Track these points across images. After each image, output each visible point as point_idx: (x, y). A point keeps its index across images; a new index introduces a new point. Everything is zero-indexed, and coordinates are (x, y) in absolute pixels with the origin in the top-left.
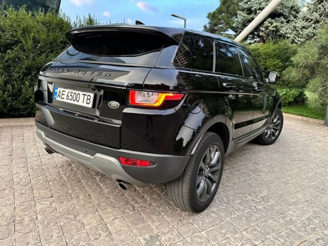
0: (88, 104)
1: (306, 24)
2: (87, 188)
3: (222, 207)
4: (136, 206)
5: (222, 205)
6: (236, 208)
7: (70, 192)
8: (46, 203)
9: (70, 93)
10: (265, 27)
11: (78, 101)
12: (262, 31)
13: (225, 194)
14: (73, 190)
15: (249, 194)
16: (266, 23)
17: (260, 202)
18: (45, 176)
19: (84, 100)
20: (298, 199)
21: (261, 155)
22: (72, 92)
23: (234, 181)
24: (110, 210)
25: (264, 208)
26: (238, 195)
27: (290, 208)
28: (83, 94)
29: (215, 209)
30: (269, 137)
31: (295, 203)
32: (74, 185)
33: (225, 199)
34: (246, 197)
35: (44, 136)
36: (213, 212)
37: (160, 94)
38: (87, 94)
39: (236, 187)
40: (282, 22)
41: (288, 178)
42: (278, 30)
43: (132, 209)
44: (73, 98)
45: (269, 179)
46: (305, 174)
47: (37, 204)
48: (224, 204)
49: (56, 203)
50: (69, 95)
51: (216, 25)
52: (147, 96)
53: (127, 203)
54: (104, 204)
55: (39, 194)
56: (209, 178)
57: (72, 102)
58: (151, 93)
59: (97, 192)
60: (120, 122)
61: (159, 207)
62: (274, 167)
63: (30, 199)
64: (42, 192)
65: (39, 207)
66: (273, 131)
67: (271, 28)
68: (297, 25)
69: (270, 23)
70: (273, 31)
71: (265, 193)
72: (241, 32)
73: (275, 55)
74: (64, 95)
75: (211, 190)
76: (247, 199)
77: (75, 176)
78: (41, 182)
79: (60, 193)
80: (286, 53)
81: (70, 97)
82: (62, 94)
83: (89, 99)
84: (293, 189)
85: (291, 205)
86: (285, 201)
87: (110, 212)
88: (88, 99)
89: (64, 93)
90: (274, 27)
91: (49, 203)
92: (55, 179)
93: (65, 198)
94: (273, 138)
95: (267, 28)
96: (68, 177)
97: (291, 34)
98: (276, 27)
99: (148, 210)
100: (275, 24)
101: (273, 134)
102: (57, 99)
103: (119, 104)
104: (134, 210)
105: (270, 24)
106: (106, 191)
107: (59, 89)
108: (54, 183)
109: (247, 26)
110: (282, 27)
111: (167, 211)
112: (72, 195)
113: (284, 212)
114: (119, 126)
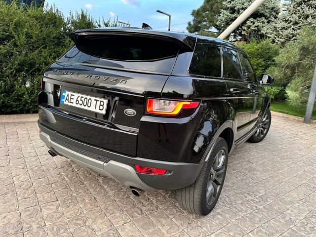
0: (102, 110)
1: (286, 25)
2: (92, 191)
3: (226, 208)
4: (144, 209)
5: (226, 206)
6: (239, 209)
7: (74, 194)
9: (80, 98)
10: (247, 26)
11: (89, 107)
12: (244, 30)
13: (226, 194)
14: (78, 193)
15: (249, 194)
16: (248, 23)
17: (260, 201)
18: (46, 178)
19: (97, 105)
20: (293, 198)
21: (252, 153)
23: (233, 181)
24: (118, 214)
25: (264, 208)
26: (239, 196)
27: (287, 207)
28: (95, 100)
29: (219, 211)
30: (258, 136)
31: (291, 202)
32: (77, 187)
33: (227, 199)
34: (246, 197)
35: (50, 140)
36: (219, 214)
37: (178, 103)
38: (100, 100)
39: (235, 187)
40: (263, 23)
41: (281, 176)
42: (259, 30)
43: (140, 213)
44: (83, 103)
45: (264, 178)
46: (295, 172)
47: (43, 210)
48: (227, 205)
49: (62, 207)
50: (79, 99)
51: (200, 22)
52: (163, 104)
53: (134, 206)
54: (111, 208)
55: (43, 198)
56: (215, 181)
57: (82, 107)
58: (168, 102)
59: (102, 195)
60: (137, 130)
61: (166, 210)
62: (266, 165)
63: (35, 204)
64: (46, 196)
65: (45, 213)
66: (262, 129)
67: (252, 28)
68: (277, 25)
69: (252, 22)
70: (255, 30)
71: (262, 192)
72: (224, 30)
73: (258, 55)
74: (73, 99)
77: (77, 177)
78: (44, 184)
79: (65, 196)
80: (268, 52)
81: (81, 102)
82: (71, 98)
83: (103, 106)
85: (287, 204)
86: (282, 200)
87: (119, 217)
88: (100, 105)
89: (72, 97)
90: (255, 27)
91: (54, 207)
92: (58, 181)
93: (70, 201)
94: (262, 136)
95: (249, 27)
96: (70, 179)
97: (271, 34)
98: (257, 26)
99: (156, 213)
100: (256, 24)
101: (262, 132)
102: (65, 103)
103: (135, 112)
104: (142, 213)
105: (251, 24)
106: (111, 193)
107: (67, 93)
108: (56, 186)
109: (230, 24)
110: (263, 27)
111: (174, 214)
112: (78, 199)
113: (284, 212)
114: (136, 134)
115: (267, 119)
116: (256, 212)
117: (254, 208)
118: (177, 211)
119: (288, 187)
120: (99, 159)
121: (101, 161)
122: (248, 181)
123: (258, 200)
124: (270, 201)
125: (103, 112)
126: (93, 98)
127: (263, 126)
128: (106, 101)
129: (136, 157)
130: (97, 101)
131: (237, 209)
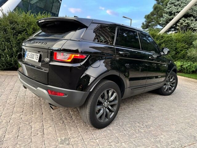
2: (43, 110)
7: (33, 110)
10: (180, 23)
11: (33, 59)
12: (178, 26)
14: (35, 110)
15: (139, 123)
16: (181, 21)
18: (24, 101)
19: (36, 58)
22: (32, 54)
23: (132, 114)
24: (49, 122)
26: (131, 122)
29: (111, 128)
32: (37, 107)
33: (121, 124)
34: (136, 124)
36: (109, 130)
37: (71, 54)
39: (131, 118)
40: (192, 20)
42: (189, 25)
47: (13, 115)
48: (119, 126)
49: (23, 115)
53: (61, 119)
54: (48, 118)
55: (16, 110)
56: (109, 109)
57: (31, 59)
59: (47, 112)
60: (48, 69)
61: (78, 123)
63: (10, 112)
67: (184, 24)
70: (186, 26)
73: (183, 40)
75: (109, 117)
77: (39, 103)
78: (20, 104)
79: (27, 110)
80: (191, 39)
81: (31, 57)
82: (28, 55)
83: (38, 57)
91: (19, 115)
92: (28, 103)
93: (29, 113)
94: (170, 91)
96: (35, 103)
98: (187, 23)
99: (70, 124)
100: (187, 21)
102: (26, 58)
103: (49, 60)
104: (63, 123)
105: (183, 22)
107: (27, 52)
108: (26, 105)
109: (169, 23)
110: (191, 23)
111: (81, 126)
113: (157, 136)
114: (47, 72)
115: (174, 79)
116: (136, 133)
117: (137, 130)
118: (84, 125)
119: (172, 122)
120: (34, 87)
121: (35, 87)
122: (143, 116)
123: (143, 127)
124: (152, 128)
125: (37, 61)
126: (35, 54)
127: (172, 85)
128: (39, 55)
129: (48, 85)
130: (36, 55)
131: (124, 129)
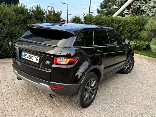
0: (37, 61)
2: (36, 96)
3: (96, 105)
4: (58, 104)
6: (103, 106)
7: (28, 98)
8: (18, 103)
12: (132, 8)
13: (99, 99)
14: (30, 97)
15: (111, 100)
16: (134, 4)
17: (115, 103)
18: (16, 90)
20: (133, 102)
21: (121, 79)
22: (30, 55)
23: (105, 93)
24: (46, 106)
25: (116, 106)
26: (105, 100)
28: (35, 57)
29: (93, 106)
31: (131, 104)
32: (30, 94)
33: (99, 102)
34: (109, 101)
35: (17, 73)
36: (92, 108)
39: (105, 96)
40: (143, 3)
41: (131, 91)
42: (140, 8)
43: (56, 106)
45: (122, 92)
46: (140, 89)
47: (14, 103)
48: (98, 104)
49: (22, 103)
51: (107, 3)
53: (54, 103)
54: (43, 104)
56: (91, 92)
58: (63, 59)
59: (41, 98)
60: (50, 70)
61: (68, 105)
62: (126, 86)
63: (11, 101)
64: (16, 98)
65: (15, 105)
66: (129, 67)
67: (136, 6)
68: (150, 5)
70: (138, 8)
71: (118, 99)
72: (121, 7)
74: (26, 56)
75: (91, 98)
76: (109, 102)
77: (30, 90)
78: (15, 93)
79: (24, 98)
84: (132, 97)
85: (128, 105)
86: (126, 103)
90: (138, 6)
92: (21, 92)
93: (26, 100)
95: (134, 6)
96: (27, 91)
97: (147, 10)
99: (63, 107)
100: (138, 4)
102: (23, 57)
104: (57, 106)
105: (136, 4)
106: (45, 97)
107: (24, 53)
110: (142, 6)
111: (71, 107)
112: (30, 99)
113: (125, 108)
114: (50, 72)
115: (132, 61)
116: (111, 108)
118: (73, 106)
120: (36, 82)
122: (113, 93)
124: (120, 103)
127: (130, 65)
129: (50, 81)
131: (102, 106)
